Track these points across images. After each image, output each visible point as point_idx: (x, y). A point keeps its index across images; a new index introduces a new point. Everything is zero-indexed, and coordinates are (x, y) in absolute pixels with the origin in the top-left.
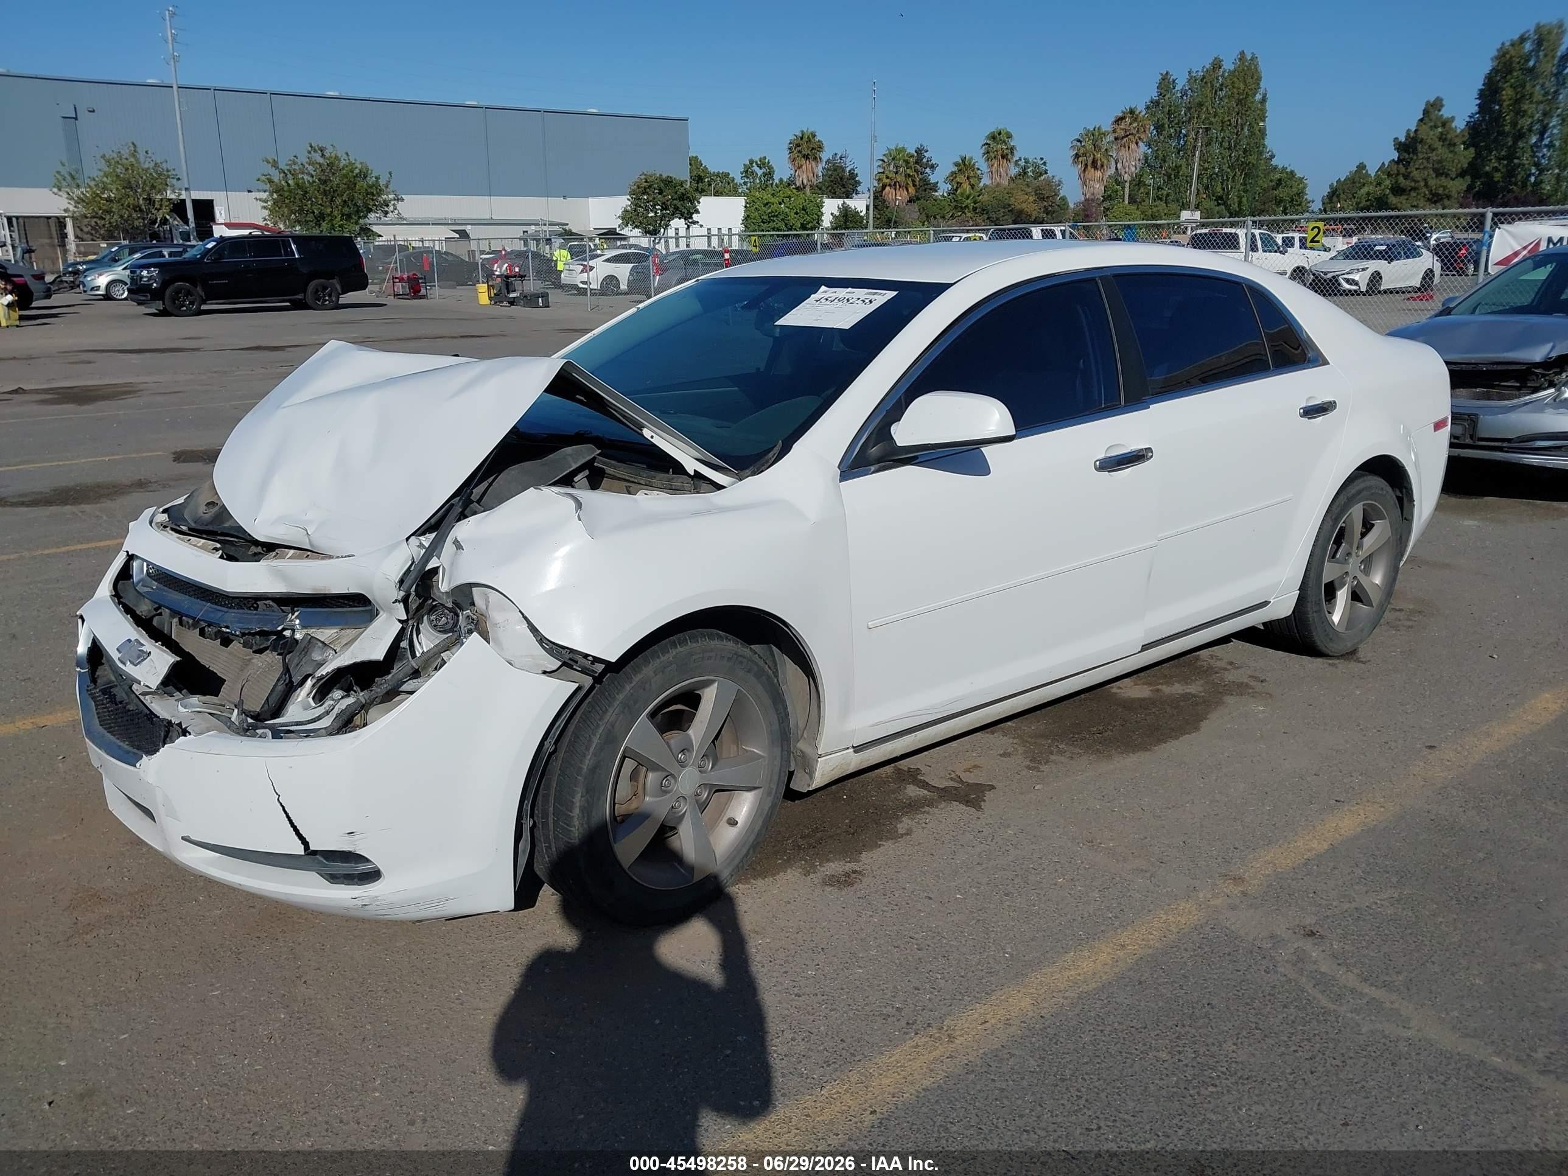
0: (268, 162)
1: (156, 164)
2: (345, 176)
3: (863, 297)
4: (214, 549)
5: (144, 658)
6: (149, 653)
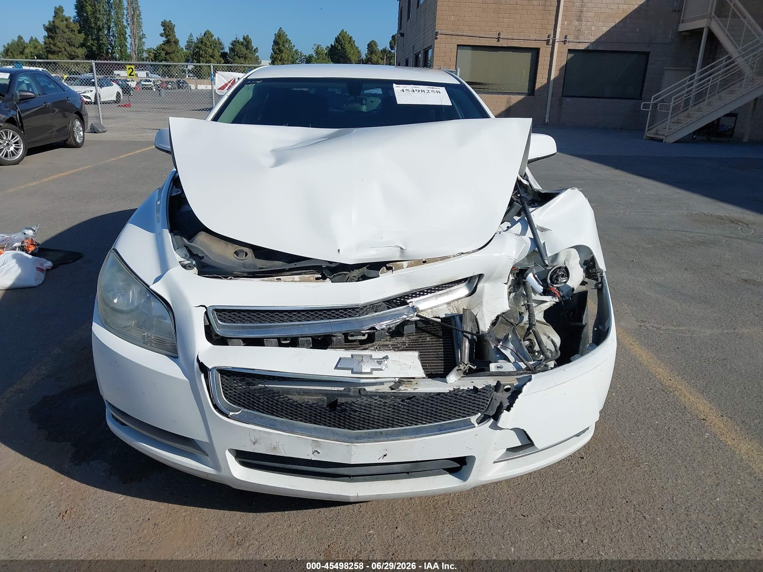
3: (429, 89)
4: (317, 279)
5: (386, 362)
6: (386, 358)
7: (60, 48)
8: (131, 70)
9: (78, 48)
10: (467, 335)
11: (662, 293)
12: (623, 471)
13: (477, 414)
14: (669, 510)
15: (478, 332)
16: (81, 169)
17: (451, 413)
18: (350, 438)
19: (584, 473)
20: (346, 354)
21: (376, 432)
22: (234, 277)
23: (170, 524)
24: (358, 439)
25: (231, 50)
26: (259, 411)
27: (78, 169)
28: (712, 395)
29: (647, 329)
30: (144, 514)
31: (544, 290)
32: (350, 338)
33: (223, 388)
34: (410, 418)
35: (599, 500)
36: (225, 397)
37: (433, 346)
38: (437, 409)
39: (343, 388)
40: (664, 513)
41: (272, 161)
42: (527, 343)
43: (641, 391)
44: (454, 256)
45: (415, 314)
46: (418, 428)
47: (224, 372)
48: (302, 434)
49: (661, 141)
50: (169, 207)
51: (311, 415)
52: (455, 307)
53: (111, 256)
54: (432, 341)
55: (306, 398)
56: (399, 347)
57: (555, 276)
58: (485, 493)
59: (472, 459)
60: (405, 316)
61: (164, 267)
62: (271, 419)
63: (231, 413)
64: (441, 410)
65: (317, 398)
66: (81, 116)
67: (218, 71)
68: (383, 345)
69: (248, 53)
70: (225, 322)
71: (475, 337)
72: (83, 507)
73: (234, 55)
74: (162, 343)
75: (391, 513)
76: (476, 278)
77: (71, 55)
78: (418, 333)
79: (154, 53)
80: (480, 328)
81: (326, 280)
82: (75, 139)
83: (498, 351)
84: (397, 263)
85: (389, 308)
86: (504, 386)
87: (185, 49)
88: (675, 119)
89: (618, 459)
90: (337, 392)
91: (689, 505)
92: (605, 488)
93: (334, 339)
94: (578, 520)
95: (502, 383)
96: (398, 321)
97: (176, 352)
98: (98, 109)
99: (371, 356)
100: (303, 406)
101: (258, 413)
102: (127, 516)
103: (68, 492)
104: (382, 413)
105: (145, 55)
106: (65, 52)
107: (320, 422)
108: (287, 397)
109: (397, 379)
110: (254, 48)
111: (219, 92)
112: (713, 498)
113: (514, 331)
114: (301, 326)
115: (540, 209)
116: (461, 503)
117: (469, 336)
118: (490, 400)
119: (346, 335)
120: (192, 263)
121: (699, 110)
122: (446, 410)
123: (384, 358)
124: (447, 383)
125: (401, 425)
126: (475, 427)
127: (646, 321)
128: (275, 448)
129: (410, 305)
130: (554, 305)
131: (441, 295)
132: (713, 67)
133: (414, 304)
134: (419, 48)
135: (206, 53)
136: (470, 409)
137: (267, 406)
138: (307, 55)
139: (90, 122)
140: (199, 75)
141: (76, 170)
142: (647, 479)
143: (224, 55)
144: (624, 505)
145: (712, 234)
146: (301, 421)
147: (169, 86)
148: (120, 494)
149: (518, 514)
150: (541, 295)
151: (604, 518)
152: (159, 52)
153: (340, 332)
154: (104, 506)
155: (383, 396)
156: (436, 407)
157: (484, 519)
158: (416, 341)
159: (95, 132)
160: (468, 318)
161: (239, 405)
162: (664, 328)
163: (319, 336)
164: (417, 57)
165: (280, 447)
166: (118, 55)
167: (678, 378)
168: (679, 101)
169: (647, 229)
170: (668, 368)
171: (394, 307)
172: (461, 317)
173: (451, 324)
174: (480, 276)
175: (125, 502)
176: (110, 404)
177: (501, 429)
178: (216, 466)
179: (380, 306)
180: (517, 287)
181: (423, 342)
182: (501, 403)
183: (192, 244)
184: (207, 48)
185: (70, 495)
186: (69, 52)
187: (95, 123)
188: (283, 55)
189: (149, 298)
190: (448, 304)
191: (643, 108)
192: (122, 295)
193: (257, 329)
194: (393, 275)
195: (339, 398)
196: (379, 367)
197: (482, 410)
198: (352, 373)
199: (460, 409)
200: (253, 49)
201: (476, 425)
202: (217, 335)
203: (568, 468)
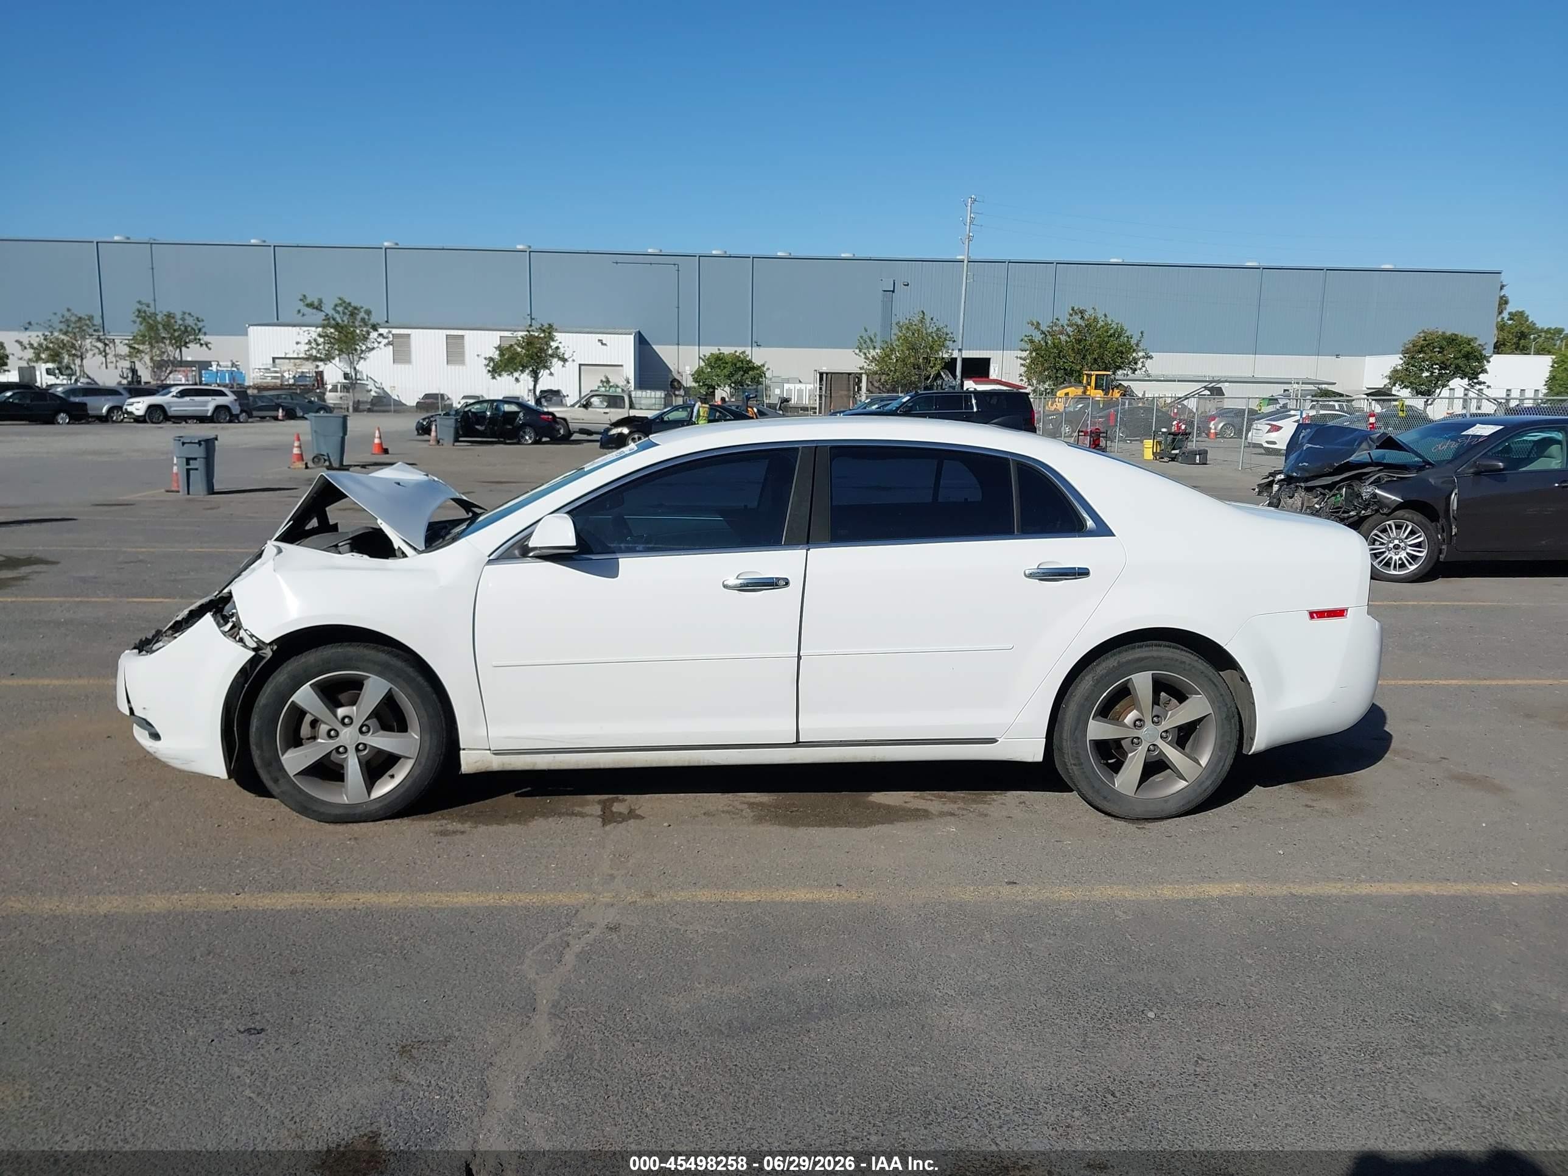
0: (1033, 324)
1: (938, 329)
2: (1098, 336)
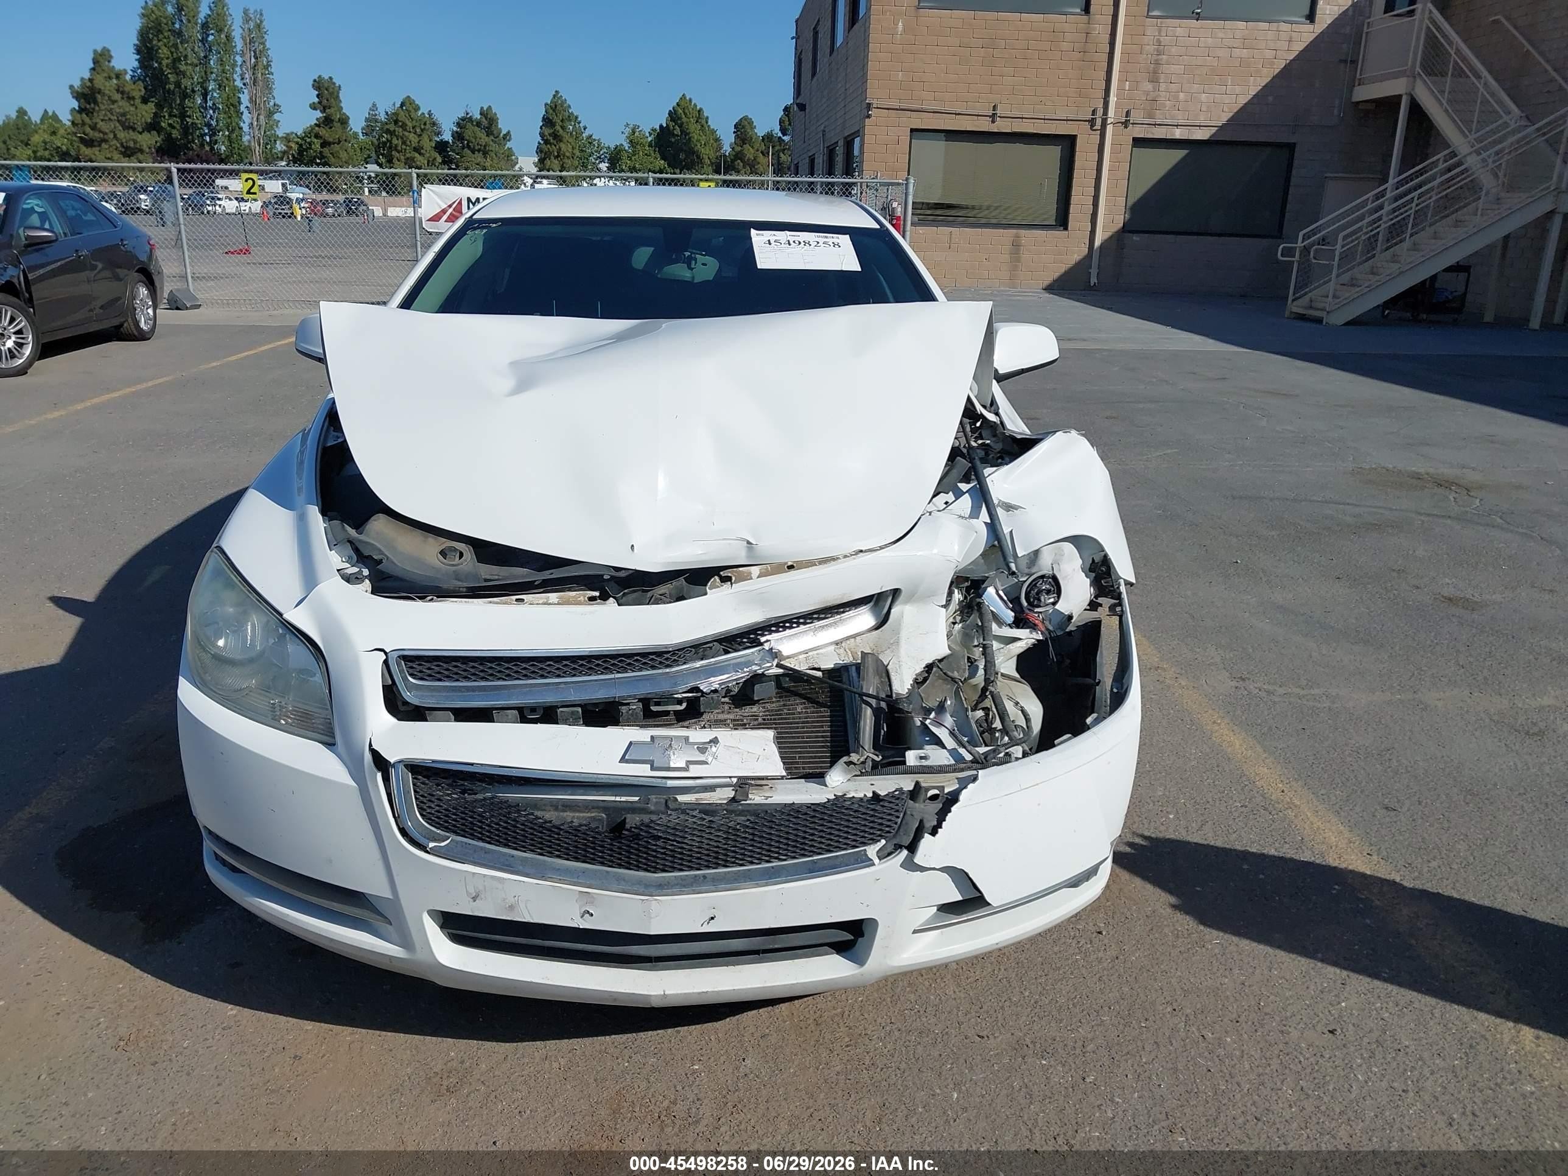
3: (817, 239)
4: (592, 599)
5: (714, 749)
6: (715, 741)
7: (105, 133)
8: (250, 182)
9: (141, 133)
10: (869, 700)
11: (1286, 625)
12: (1172, 954)
13: (879, 841)
14: (1250, 1023)
15: (891, 696)
16: (150, 384)
17: (831, 840)
18: (647, 886)
19: (1100, 961)
20: (642, 735)
21: (696, 876)
22: (438, 597)
23: (322, 1057)
24: (662, 888)
25: (458, 136)
26: (484, 841)
27: (144, 385)
28: (1356, 816)
29: (1250, 693)
30: (275, 1039)
31: (1015, 617)
32: (654, 708)
33: (416, 798)
34: (758, 850)
35: (1122, 1008)
36: (421, 815)
37: (808, 722)
38: (805, 832)
39: (637, 798)
40: (1240, 1028)
41: (509, 383)
42: (980, 714)
43: (1224, 809)
44: (845, 556)
45: (775, 663)
46: (773, 867)
47: (419, 770)
48: (560, 881)
49: (1319, 321)
50: (321, 470)
51: (576, 847)
52: (850, 650)
53: (211, 562)
54: (806, 713)
55: (568, 815)
56: (745, 725)
57: (1033, 593)
58: (912, 997)
59: (873, 923)
60: (755, 668)
61: (310, 579)
62: (505, 854)
63: (431, 845)
64: (813, 835)
65: (589, 815)
66: (148, 277)
67: (426, 183)
68: (716, 721)
69: (491, 143)
70: (422, 679)
71: (883, 705)
72: (160, 1027)
73: (463, 148)
74: (307, 718)
75: (735, 1034)
76: (887, 597)
77: (127, 148)
78: (780, 697)
79: (297, 143)
80: (894, 688)
81: (607, 602)
82: (137, 323)
83: (926, 729)
84: (741, 569)
85: (727, 652)
86: (928, 789)
87: (361, 134)
88: (1346, 278)
89: (1166, 935)
90: (625, 804)
91: (1288, 1014)
92: (1137, 986)
93: (624, 709)
94: (1080, 1044)
95: (923, 785)
96: (743, 675)
97: (331, 733)
98: (184, 260)
99: (687, 738)
100: (561, 829)
101: (481, 844)
102: (242, 1042)
103: (133, 1001)
104: (706, 841)
105: (280, 147)
106: (115, 142)
107: (593, 859)
108: (532, 814)
109: (735, 780)
110: (504, 132)
111: (429, 227)
112: (1335, 1003)
113: (957, 694)
114: (562, 686)
115: (1006, 468)
116: (866, 1016)
117: (873, 702)
118: (901, 816)
119: (646, 702)
120: (360, 572)
121: (1395, 259)
122: (821, 834)
123: (711, 741)
124: (826, 786)
125: (741, 862)
126: (874, 864)
127: (1249, 679)
128: (511, 907)
129: (767, 646)
130: (1034, 645)
131: (823, 627)
132: (1421, 173)
133: (773, 644)
134: (836, 136)
135: (404, 143)
136: (865, 832)
137: (497, 830)
138: (612, 147)
139: (167, 288)
140: (390, 189)
141: (139, 387)
142: (1215, 970)
143: (442, 147)
144: (1168, 1016)
145: (1396, 510)
146: (558, 857)
147: (330, 210)
148: (230, 1003)
149: (971, 1033)
150: (1011, 628)
151: (1128, 1038)
152: (308, 140)
153: (634, 697)
154: (200, 1026)
155: (708, 810)
156: (803, 829)
157: (907, 1043)
158: (777, 712)
159: (178, 309)
160: (871, 670)
161: (447, 829)
162: (1281, 691)
163: (596, 705)
164: (831, 152)
165: (522, 905)
166: (223, 148)
167: (1295, 785)
168: (1352, 241)
169: (1271, 500)
170: (1279, 767)
171: (736, 651)
172: (858, 667)
173: (840, 682)
174: (896, 592)
175: (239, 1018)
176: (210, 832)
177: (923, 869)
178: (405, 942)
179: (711, 648)
180: (967, 613)
181: (789, 714)
182: (921, 821)
183: (362, 537)
184: (406, 134)
185: (135, 1007)
186: (124, 141)
187: (178, 290)
188: (562, 145)
189: (283, 636)
190: (837, 643)
191: (1282, 255)
192: (234, 632)
193: (480, 691)
194: (733, 591)
195: (628, 816)
196: (702, 758)
197: (888, 835)
198: (652, 769)
199: (847, 833)
200: (501, 135)
201: (876, 861)
202: (406, 703)
203: (1071, 951)
